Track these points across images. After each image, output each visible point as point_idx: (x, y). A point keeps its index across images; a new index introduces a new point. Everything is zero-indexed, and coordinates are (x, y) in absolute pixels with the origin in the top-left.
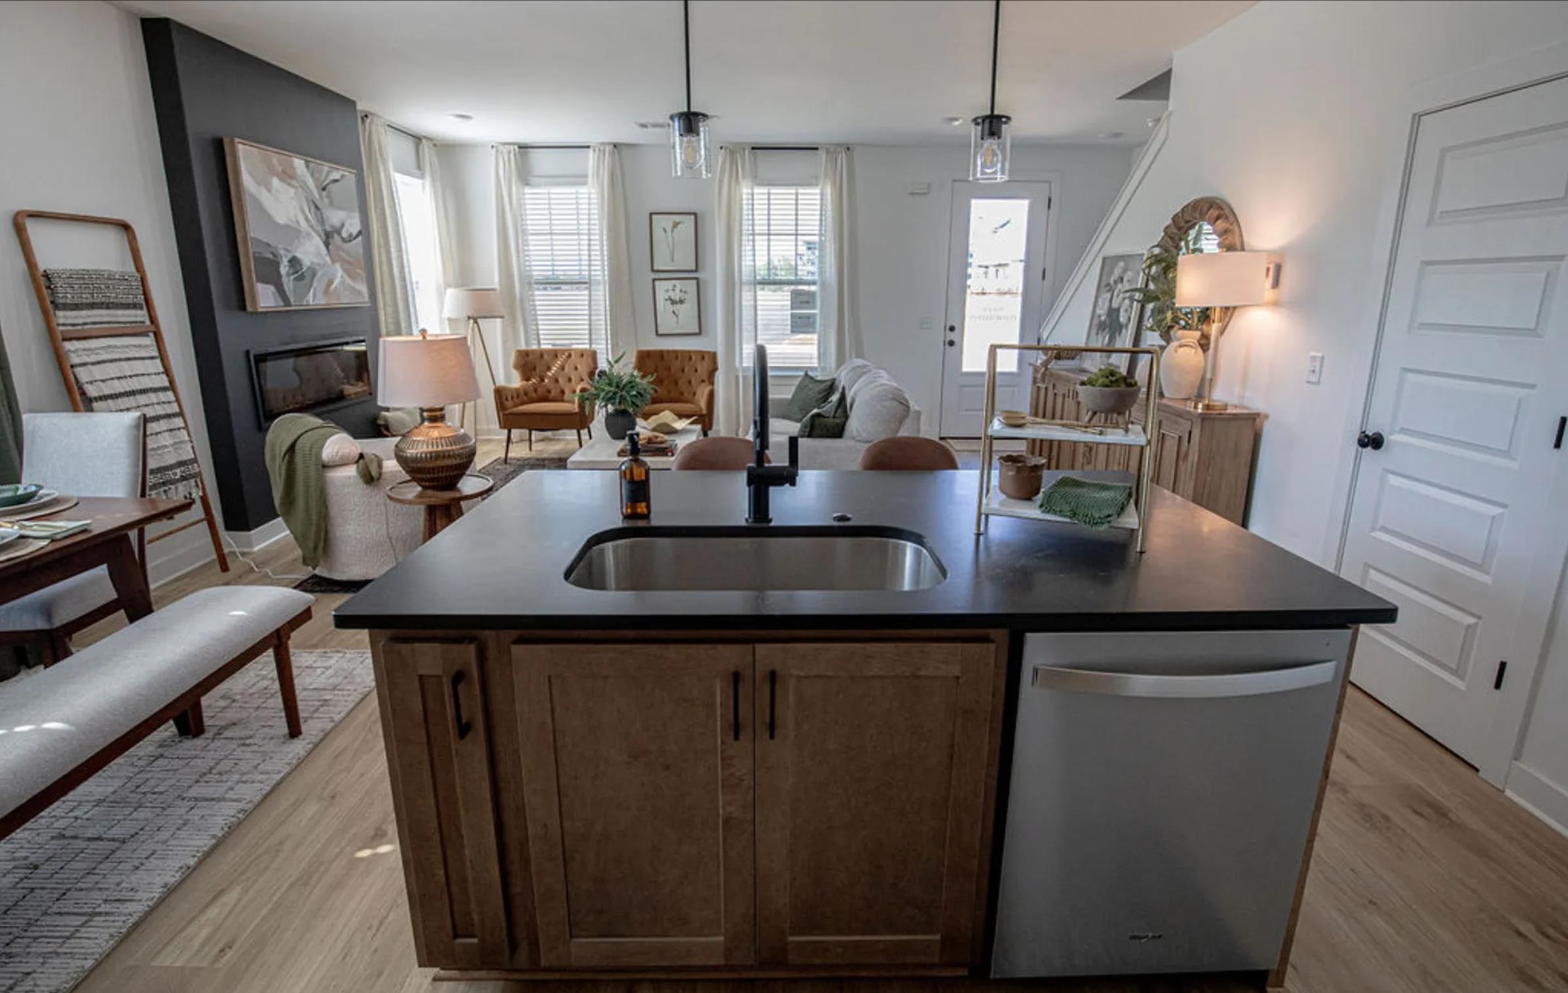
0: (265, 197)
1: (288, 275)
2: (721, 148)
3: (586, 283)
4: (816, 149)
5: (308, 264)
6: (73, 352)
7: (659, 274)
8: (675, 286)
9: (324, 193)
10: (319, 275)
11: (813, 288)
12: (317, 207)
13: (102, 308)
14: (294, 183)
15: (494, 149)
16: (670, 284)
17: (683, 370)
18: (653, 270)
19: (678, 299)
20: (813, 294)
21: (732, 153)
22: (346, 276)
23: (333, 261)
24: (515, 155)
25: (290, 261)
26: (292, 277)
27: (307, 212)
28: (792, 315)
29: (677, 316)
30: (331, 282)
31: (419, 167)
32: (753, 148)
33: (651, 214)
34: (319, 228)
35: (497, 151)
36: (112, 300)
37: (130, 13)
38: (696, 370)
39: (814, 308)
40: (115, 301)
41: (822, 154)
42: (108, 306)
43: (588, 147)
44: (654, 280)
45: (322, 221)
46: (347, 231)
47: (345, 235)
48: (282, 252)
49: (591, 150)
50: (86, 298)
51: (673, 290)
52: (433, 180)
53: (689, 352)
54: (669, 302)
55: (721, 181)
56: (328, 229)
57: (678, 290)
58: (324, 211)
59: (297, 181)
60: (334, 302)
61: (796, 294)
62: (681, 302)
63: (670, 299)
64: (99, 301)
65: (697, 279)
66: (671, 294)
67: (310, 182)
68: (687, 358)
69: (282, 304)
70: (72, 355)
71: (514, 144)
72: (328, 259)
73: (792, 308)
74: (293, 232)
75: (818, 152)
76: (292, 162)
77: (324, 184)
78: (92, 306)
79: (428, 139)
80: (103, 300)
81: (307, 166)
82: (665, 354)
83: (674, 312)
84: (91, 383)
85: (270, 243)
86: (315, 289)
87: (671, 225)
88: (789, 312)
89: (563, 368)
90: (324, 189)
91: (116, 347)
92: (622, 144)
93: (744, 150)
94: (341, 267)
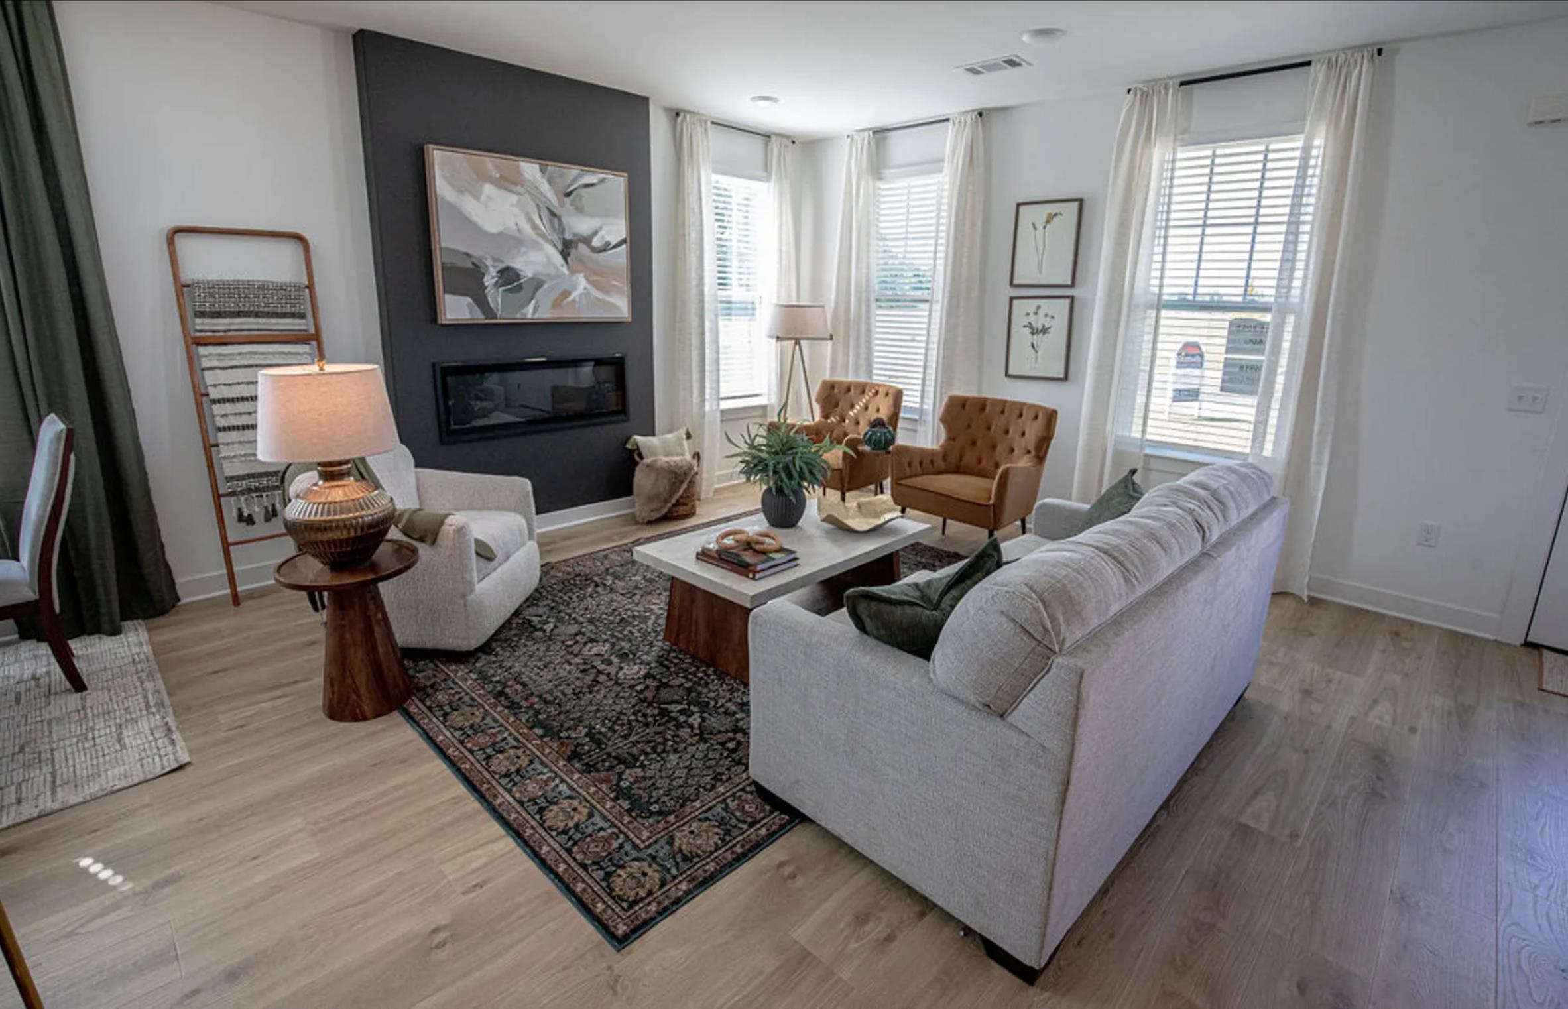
0: (469, 205)
1: (496, 285)
2: (1129, 91)
3: (926, 301)
4: (1308, 63)
5: (530, 275)
6: (206, 356)
7: (1020, 291)
8: (1039, 307)
9: (567, 200)
10: (546, 286)
11: (1267, 317)
12: (552, 214)
13: (249, 316)
14: (519, 189)
15: (849, 140)
16: (1031, 305)
17: (1007, 432)
18: (1012, 284)
19: (1040, 328)
20: (1263, 325)
21: (1145, 96)
22: (589, 287)
23: (573, 272)
24: (869, 143)
25: (502, 272)
26: (502, 289)
27: (538, 222)
28: (1227, 364)
29: (1036, 352)
30: (566, 294)
31: (766, 168)
32: (1182, 84)
33: (1019, 205)
34: (555, 238)
35: (852, 139)
36: (261, 309)
37: (338, 31)
38: (1023, 434)
39: (1262, 352)
40: (266, 309)
41: (1318, 72)
42: (257, 315)
43: (948, 120)
44: (1012, 299)
45: (561, 230)
46: (603, 237)
47: (596, 242)
48: (489, 262)
49: (950, 124)
50: (232, 307)
51: (1036, 313)
52: (780, 180)
53: (1022, 405)
54: (1028, 330)
55: (1121, 145)
56: (568, 236)
57: (1041, 312)
58: (563, 219)
59: (522, 186)
60: (567, 315)
61: (1237, 327)
62: (1044, 331)
63: (1030, 325)
64: (246, 309)
65: (1072, 298)
66: (1032, 318)
67: (545, 187)
68: (1018, 412)
69: (483, 317)
70: (204, 359)
71: (869, 129)
72: (565, 270)
73: (1227, 352)
74: (513, 241)
75: (1312, 68)
76: (518, 167)
77: (569, 190)
78: (238, 314)
79: (780, 135)
80: (252, 309)
81: (543, 171)
82: (988, 404)
83: (1033, 346)
84: (215, 386)
85: (470, 251)
86: (537, 302)
87: (1044, 219)
88: (1222, 358)
89: (866, 408)
90: (568, 195)
91: (256, 353)
92: (991, 111)
93: (1166, 88)
94: (586, 278)
